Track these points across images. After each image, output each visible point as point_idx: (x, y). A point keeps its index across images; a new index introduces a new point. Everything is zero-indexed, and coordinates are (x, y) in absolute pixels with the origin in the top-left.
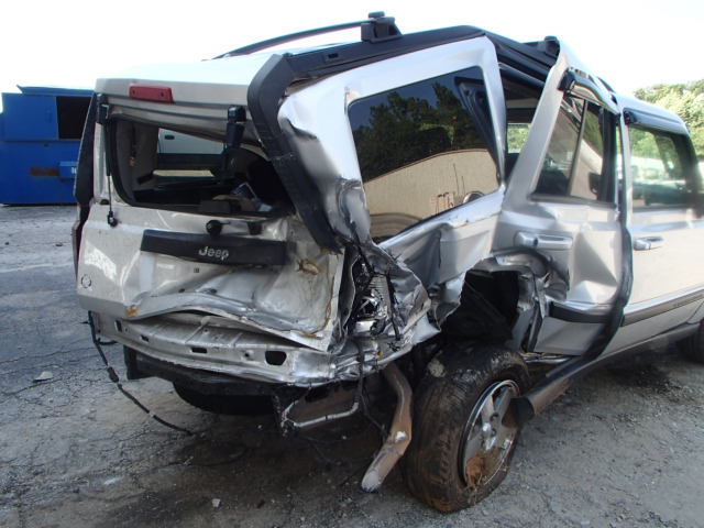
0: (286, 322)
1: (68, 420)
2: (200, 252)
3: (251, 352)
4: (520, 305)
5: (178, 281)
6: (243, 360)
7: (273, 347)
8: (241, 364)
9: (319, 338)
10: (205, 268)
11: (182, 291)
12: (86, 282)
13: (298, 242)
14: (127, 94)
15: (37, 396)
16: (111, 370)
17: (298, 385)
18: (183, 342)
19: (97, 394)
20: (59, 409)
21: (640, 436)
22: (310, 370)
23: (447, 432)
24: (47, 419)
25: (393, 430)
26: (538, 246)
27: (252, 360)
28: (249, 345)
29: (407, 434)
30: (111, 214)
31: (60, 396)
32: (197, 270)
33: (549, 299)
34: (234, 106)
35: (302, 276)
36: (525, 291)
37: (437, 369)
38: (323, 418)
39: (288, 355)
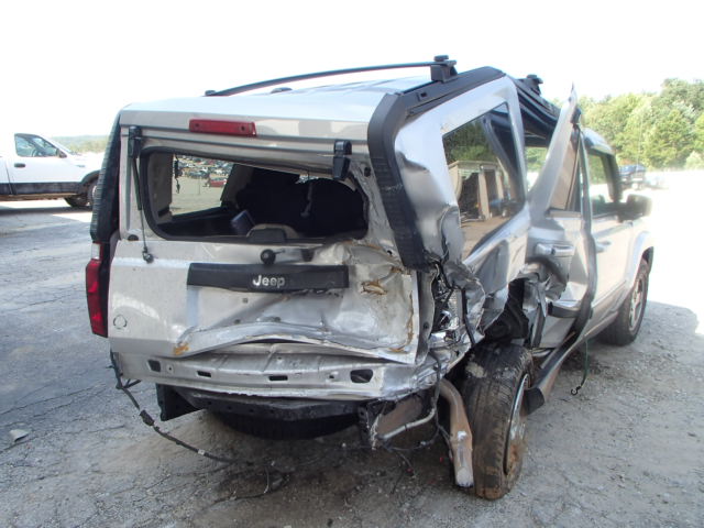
0: (366, 341)
1: (71, 477)
2: (254, 282)
3: (336, 373)
4: (524, 307)
5: (228, 313)
6: (328, 382)
7: (358, 366)
8: (325, 387)
9: (406, 353)
10: (254, 298)
11: (238, 322)
12: (120, 322)
13: (358, 266)
14: (187, 126)
15: (21, 457)
16: (144, 414)
17: (389, 399)
18: (259, 372)
19: (87, 446)
20: (54, 468)
21: (602, 410)
22: (396, 383)
23: (500, 424)
24: (46, 480)
25: (453, 431)
26: (556, 255)
27: (337, 381)
28: (334, 368)
29: (467, 431)
30: (146, 250)
31: (47, 454)
32: (246, 301)
33: (547, 300)
34: (341, 140)
35: (368, 297)
36: (530, 294)
37: (476, 371)
38: (403, 428)
39: (374, 372)
